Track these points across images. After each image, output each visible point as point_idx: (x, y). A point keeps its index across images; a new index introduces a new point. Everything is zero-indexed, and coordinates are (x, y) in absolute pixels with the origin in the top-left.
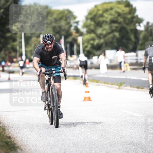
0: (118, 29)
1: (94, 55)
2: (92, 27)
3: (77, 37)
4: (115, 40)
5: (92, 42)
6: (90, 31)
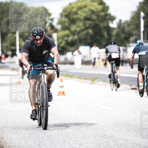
0: (92, 26)
1: (69, 51)
2: (67, 24)
3: (52, 33)
4: (89, 37)
5: (66, 38)
6: (64, 28)
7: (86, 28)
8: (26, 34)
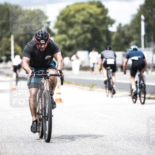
0: (90, 30)
1: (66, 56)
2: (64, 28)
6: (62, 32)
7: (84, 32)
8: (22, 38)
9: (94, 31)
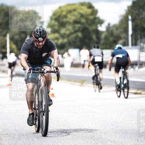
0: (81, 29)
7: (76, 32)
8: (17, 37)
9: (84, 30)
